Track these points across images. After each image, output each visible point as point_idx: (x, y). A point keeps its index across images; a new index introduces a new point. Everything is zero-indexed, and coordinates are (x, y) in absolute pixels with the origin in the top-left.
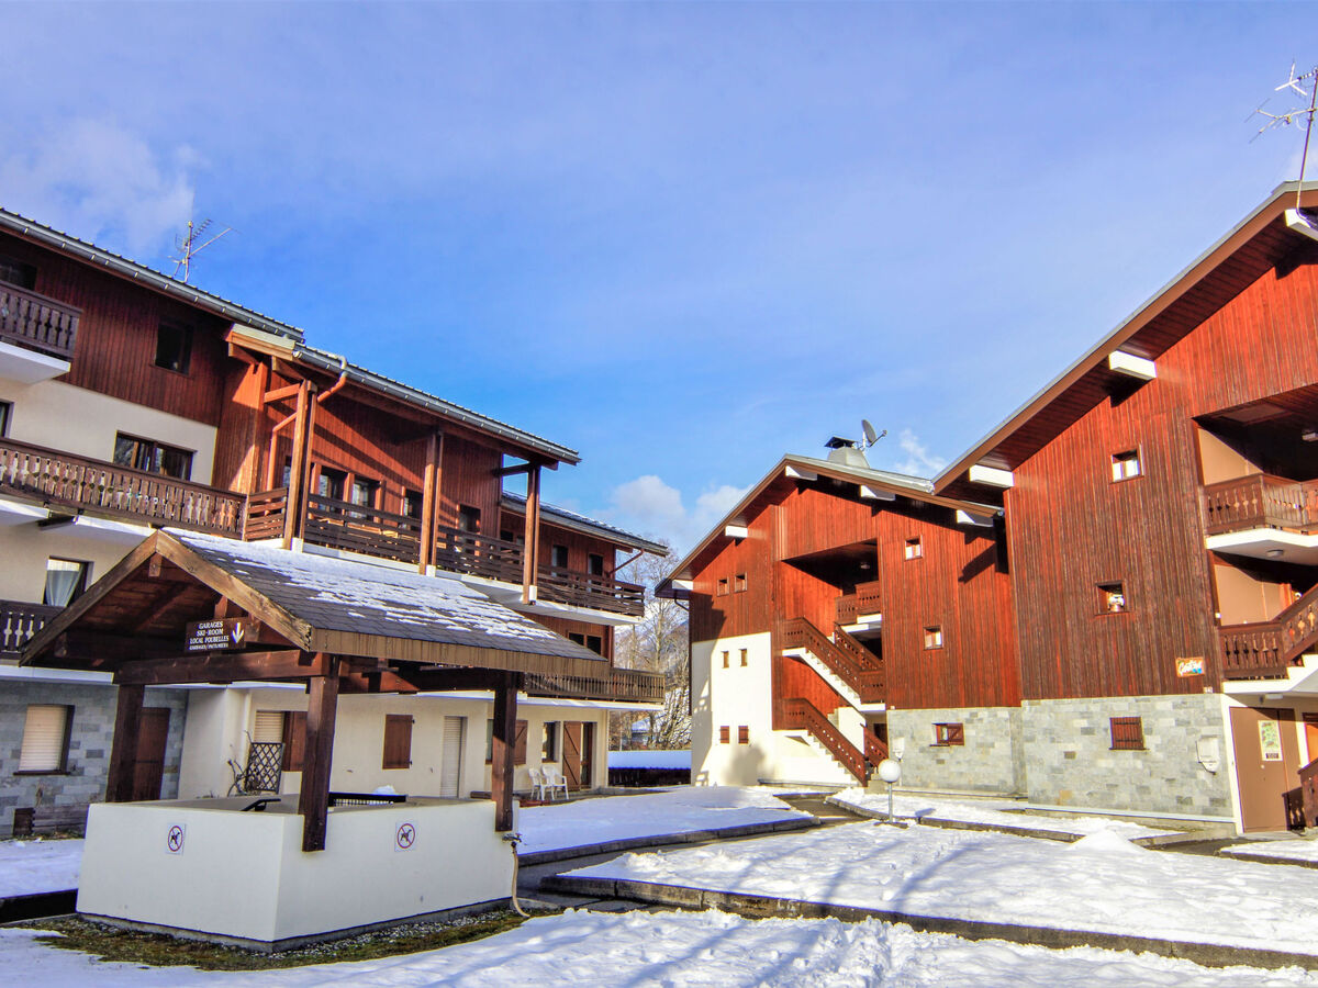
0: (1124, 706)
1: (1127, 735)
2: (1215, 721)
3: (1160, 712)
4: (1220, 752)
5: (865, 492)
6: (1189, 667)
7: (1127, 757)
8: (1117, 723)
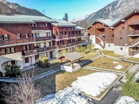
0: (121, 47)
1: (122, 49)
2: (127, 49)
3: (124, 48)
4: (127, 51)
5: (103, 24)
6: (126, 45)
7: (121, 50)
8: (121, 48)
